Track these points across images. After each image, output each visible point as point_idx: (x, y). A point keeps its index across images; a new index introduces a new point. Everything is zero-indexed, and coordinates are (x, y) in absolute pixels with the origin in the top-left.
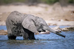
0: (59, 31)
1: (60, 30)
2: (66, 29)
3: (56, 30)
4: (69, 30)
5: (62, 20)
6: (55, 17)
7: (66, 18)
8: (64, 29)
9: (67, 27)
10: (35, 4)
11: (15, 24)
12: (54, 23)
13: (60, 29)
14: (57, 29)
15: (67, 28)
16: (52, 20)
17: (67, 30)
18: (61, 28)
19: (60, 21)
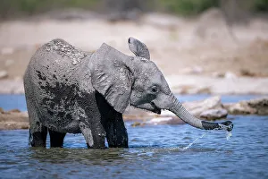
0: (219, 115)
1: (224, 112)
2: (244, 106)
3: (210, 109)
4: (255, 110)
5: (229, 75)
6: (206, 62)
7: (246, 67)
8: (238, 107)
9: (249, 101)
10: (132, 14)
11: (48, 88)
12: (201, 86)
13: (222, 107)
14: (214, 108)
15: (249, 104)
16: (194, 73)
17: (248, 109)
18: (225, 104)
19: (221, 76)
